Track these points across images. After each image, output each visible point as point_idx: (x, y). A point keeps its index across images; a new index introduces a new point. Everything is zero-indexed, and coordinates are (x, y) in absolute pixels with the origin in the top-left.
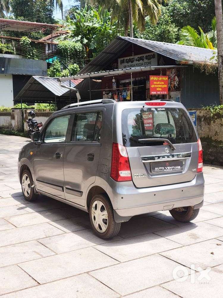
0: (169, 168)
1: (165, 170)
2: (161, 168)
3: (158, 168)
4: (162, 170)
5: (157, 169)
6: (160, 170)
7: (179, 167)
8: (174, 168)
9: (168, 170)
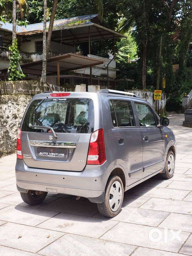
0: (52, 154)
1: (49, 156)
2: (45, 153)
3: (43, 153)
4: (45, 154)
5: (41, 154)
6: (44, 154)
7: (63, 155)
8: (58, 155)
9: (51, 156)
